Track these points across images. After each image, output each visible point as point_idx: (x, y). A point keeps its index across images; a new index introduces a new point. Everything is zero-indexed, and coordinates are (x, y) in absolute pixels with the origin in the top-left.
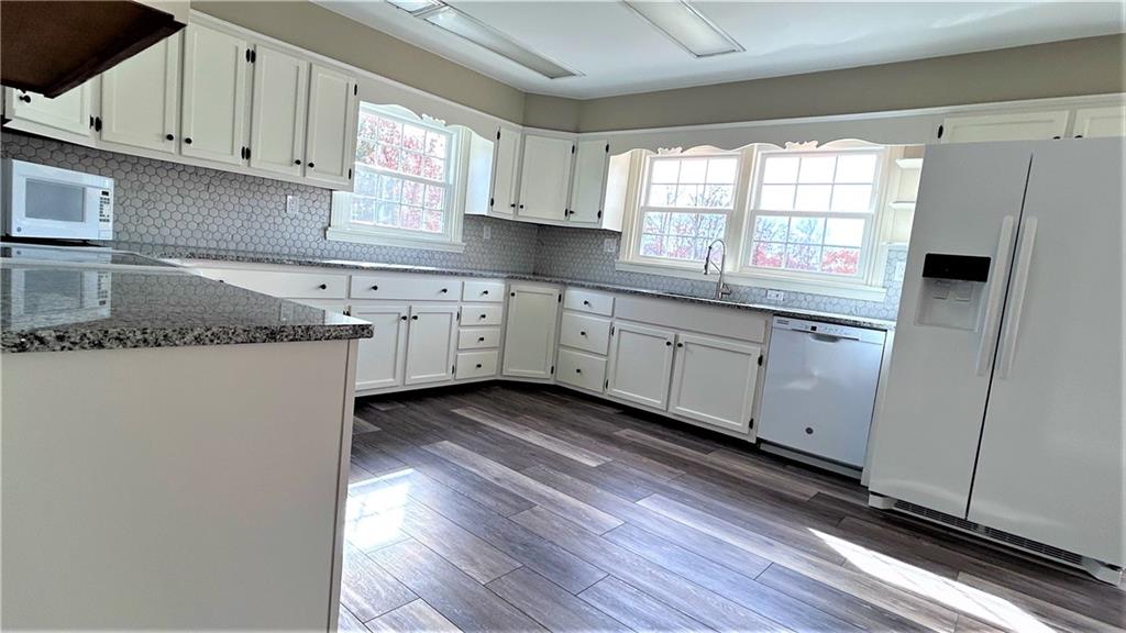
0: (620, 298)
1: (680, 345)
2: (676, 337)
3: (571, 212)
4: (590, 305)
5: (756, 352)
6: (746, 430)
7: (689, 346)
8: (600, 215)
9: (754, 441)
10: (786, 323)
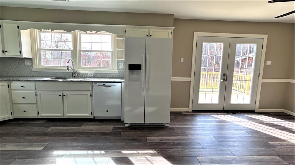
0: (37, 83)
1: (64, 95)
2: (63, 93)
3: (6, 52)
4: (24, 87)
5: (89, 93)
6: (90, 115)
7: (68, 95)
8: (20, 52)
9: (93, 118)
10: (97, 84)
